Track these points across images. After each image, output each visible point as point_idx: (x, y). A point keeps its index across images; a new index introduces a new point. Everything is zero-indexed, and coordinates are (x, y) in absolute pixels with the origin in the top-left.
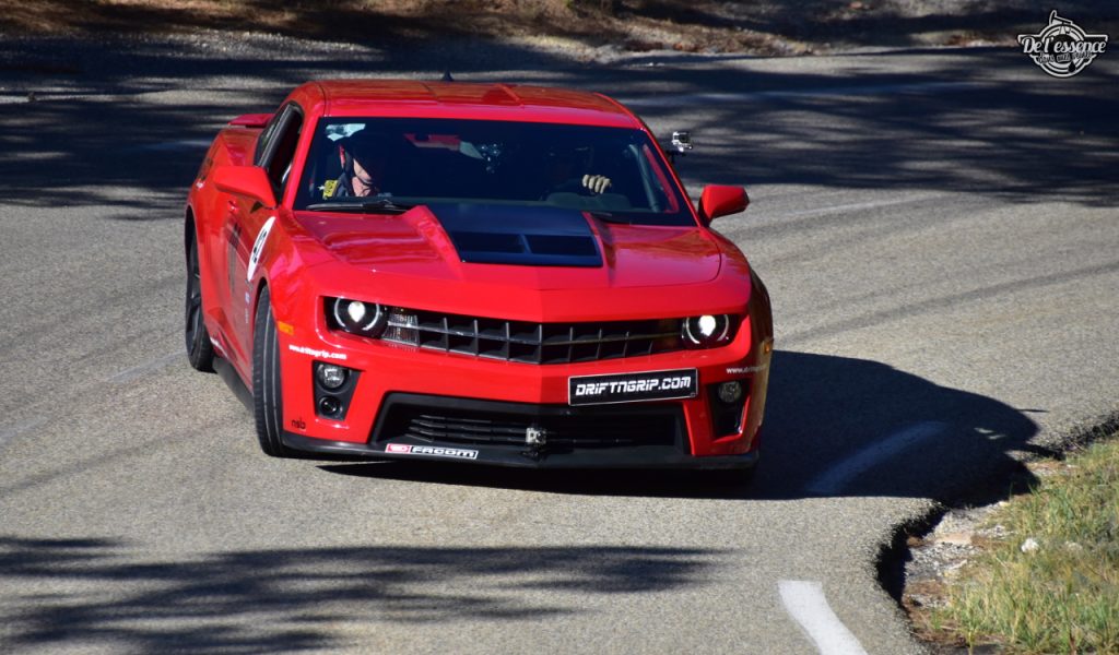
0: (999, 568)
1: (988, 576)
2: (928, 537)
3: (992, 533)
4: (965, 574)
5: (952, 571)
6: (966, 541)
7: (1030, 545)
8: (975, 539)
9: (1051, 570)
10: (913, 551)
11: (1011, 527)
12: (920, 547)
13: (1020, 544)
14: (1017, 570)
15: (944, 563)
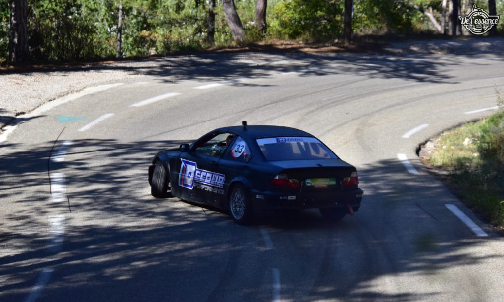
0: (439, 152)
1: (436, 153)
2: (425, 146)
3: (437, 145)
4: (432, 152)
5: (430, 152)
6: (432, 146)
7: (444, 147)
8: (435, 146)
9: (448, 151)
10: (422, 149)
11: (441, 144)
12: (424, 147)
13: (443, 146)
14: (442, 152)
15: (428, 151)
